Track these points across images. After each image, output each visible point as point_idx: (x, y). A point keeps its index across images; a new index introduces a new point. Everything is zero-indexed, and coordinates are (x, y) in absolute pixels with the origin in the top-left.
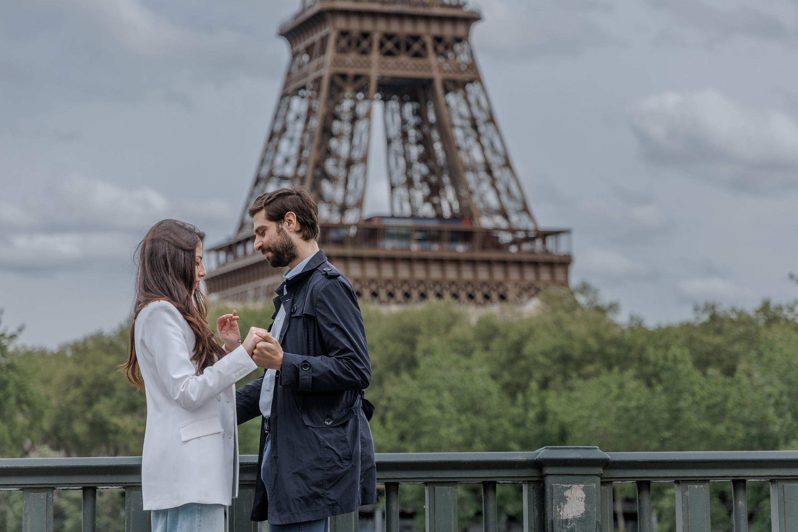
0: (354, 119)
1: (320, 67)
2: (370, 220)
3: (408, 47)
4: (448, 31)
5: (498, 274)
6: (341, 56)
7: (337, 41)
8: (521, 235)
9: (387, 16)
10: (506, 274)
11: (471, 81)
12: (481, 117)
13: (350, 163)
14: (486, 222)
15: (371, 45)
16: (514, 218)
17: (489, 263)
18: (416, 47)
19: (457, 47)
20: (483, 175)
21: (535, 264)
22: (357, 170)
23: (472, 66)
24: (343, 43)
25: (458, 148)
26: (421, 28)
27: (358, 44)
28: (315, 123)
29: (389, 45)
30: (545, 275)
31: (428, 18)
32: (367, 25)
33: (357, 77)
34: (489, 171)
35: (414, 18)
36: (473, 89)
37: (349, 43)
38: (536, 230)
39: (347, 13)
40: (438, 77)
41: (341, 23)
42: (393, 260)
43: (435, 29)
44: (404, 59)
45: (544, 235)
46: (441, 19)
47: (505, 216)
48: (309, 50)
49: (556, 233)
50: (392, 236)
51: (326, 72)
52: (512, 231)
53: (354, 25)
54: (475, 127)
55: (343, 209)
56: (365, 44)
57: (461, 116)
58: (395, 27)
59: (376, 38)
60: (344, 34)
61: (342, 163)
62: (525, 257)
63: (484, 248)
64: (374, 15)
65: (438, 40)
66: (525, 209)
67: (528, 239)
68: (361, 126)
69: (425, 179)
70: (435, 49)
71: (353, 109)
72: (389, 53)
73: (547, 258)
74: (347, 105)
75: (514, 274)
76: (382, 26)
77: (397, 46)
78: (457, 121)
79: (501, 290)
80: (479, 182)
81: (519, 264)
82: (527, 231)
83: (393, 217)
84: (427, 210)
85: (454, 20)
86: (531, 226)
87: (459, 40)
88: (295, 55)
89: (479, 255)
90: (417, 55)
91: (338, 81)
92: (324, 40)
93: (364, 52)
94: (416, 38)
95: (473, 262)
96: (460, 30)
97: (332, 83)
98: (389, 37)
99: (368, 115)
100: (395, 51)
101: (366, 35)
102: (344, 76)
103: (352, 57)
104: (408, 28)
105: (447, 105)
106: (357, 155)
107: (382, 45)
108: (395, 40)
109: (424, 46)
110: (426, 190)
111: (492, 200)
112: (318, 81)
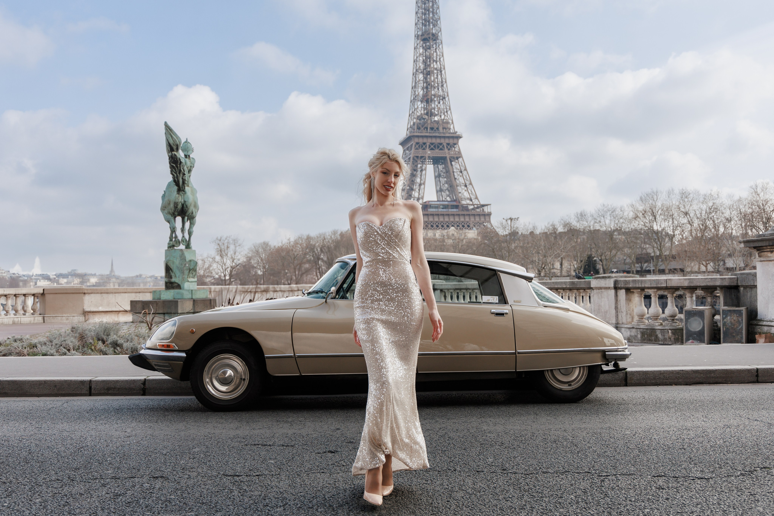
0: (422, 171)
1: (410, 154)
2: (426, 202)
3: (438, 147)
4: (451, 141)
5: (467, 219)
6: (416, 151)
7: (415, 146)
8: (476, 206)
9: (431, 137)
10: (470, 219)
11: (460, 157)
12: (463, 169)
13: (420, 185)
14: (464, 202)
15: (426, 147)
16: (473, 201)
17: (464, 215)
18: (441, 147)
19: (455, 146)
20: (463, 187)
21: (479, 215)
22: (422, 187)
23: (459, 152)
24: (417, 146)
25: (455, 179)
26: (442, 141)
27: (422, 146)
29: (432, 146)
30: (482, 219)
31: (444, 137)
32: (425, 140)
33: (422, 157)
34: (466, 186)
35: (440, 137)
36: (460, 160)
37: (419, 146)
38: (480, 204)
39: (418, 137)
40: (448, 156)
41: (416, 140)
42: (433, 215)
43: (447, 141)
44: (437, 151)
45: (483, 206)
46: (448, 137)
47: (471, 200)
48: (408, 149)
49: (487, 205)
50: (433, 207)
51: (412, 156)
52: (474, 205)
53: (421, 141)
54: (461, 172)
56: (424, 146)
57: (456, 168)
58: (434, 141)
59: (428, 144)
60: (417, 143)
61: (418, 185)
62: (476, 213)
63: (463, 210)
64: (426, 137)
65: (448, 144)
66: (476, 198)
67: (478, 208)
68: (423, 173)
69: (447, 189)
70: (447, 147)
71: (421, 167)
72: (432, 149)
73: (483, 213)
74: (419, 166)
75: (472, 219)
76: (429, 141)
77: (435, 146)
78: (455, 170)
79: (468, 224)
80: (462, 189)
81: (474, 215)
82: (477, 205)
83: (438, 201)
84: (448, 199)
85: (453, 137)
86: (479, 203)
87: (455, 144)
88: (404, 151)
89: (461, 213)
90: (441, 149)
91: (415, 158)
92: (412, 145)
93: (424, 149)
94: (441, 144)
95: (459, 215)
96: (455, 141)
97: (413, 159)
98: (432, 144)
99: (425, 169)
100: (434, 148)
101: (424, 144)
102: (417, 157)
103: (420, 150)
104: (438, 141)
105: (452, 165)
106: (422, 182)
107: (430, 146)
108: (434, 145)
109: (443, 146)
110: (448, 193)
111: (466, 195)
112: (409, 158)
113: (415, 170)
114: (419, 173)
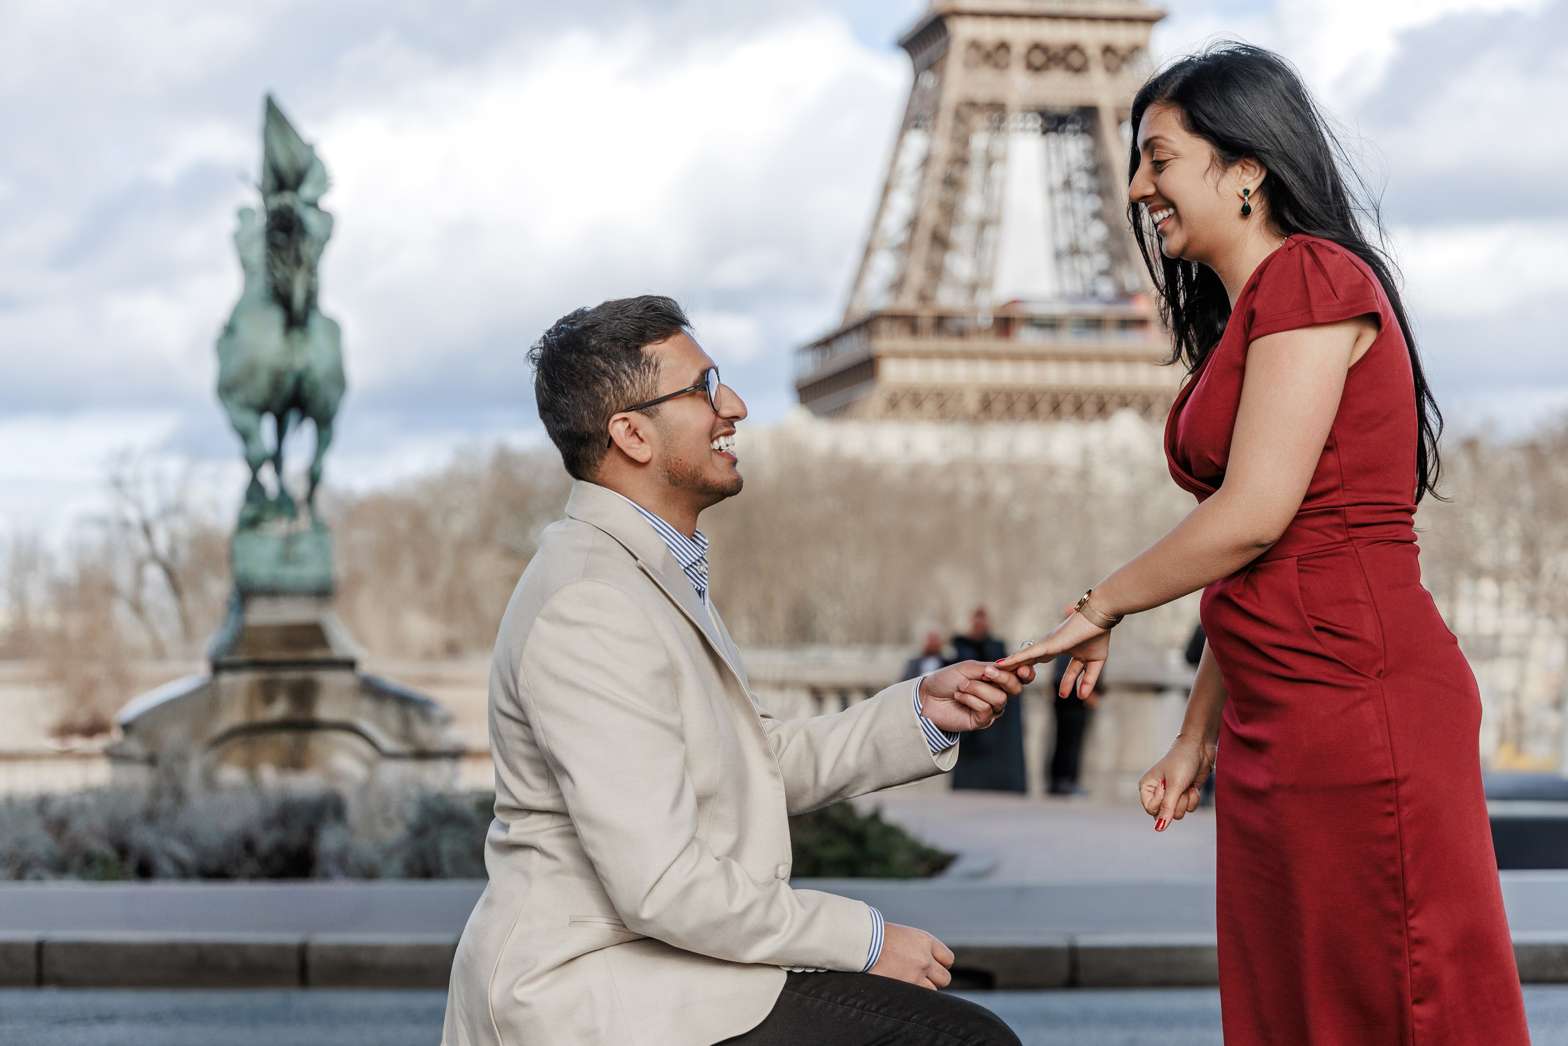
0: (990, 162)
2: (1005, 303)
3: (1065, 61)
4: (1121, 36)
6: (971, 74)
7: (964, 55)
9: (1033, 16)
13: (983, 224)
15: (1011, 59)
18: (1075, 60)
22: (990, 233)
24: (974, 57)
26: (1082, 34)
27: (994, 57)
28: (938, 170)
29: (1038, 57)
31: (1093, 19)
32: (1006, 31)
33: (991, 105)
35: (1074, 18)
37: (982, 58)
39: (978, 14)
40: (1106, 102)
41: (971, 29)
43: (1104, 34)
44: (1059, 77)
46: (1111, 19)
53: (989, 32)
55: (974, 288)
56: (1004, 59)
58: (1047, 32)
59: (1019, 49)
60: (975, 45)
61: (971, 224)
65: (1108, 50)
68: (997, 170)
70: (1104, 64)
71: (988, 147)
72: (1037, 71)
74: (979, 142)
76: (1027, 32)
77: (1049, 58)
83: (1060, 301)
85: (1129, 20)
87: (1138, 49)
90: (1075, 70)
91: (965, 111)
92: (949, 54)
93: (1000, 67)
94: (1074, 48)
96: (1139, 35)
98: (1037, 47)
100: (1044, 65)
101: (1004, 46)
102: (972, 105)
103: (984, 74)
106: (990, 212)
107: (1026, 57)
108: (1046, 51)
109: (1087, 59)
113: (961, 160)
114: (974, 176)
